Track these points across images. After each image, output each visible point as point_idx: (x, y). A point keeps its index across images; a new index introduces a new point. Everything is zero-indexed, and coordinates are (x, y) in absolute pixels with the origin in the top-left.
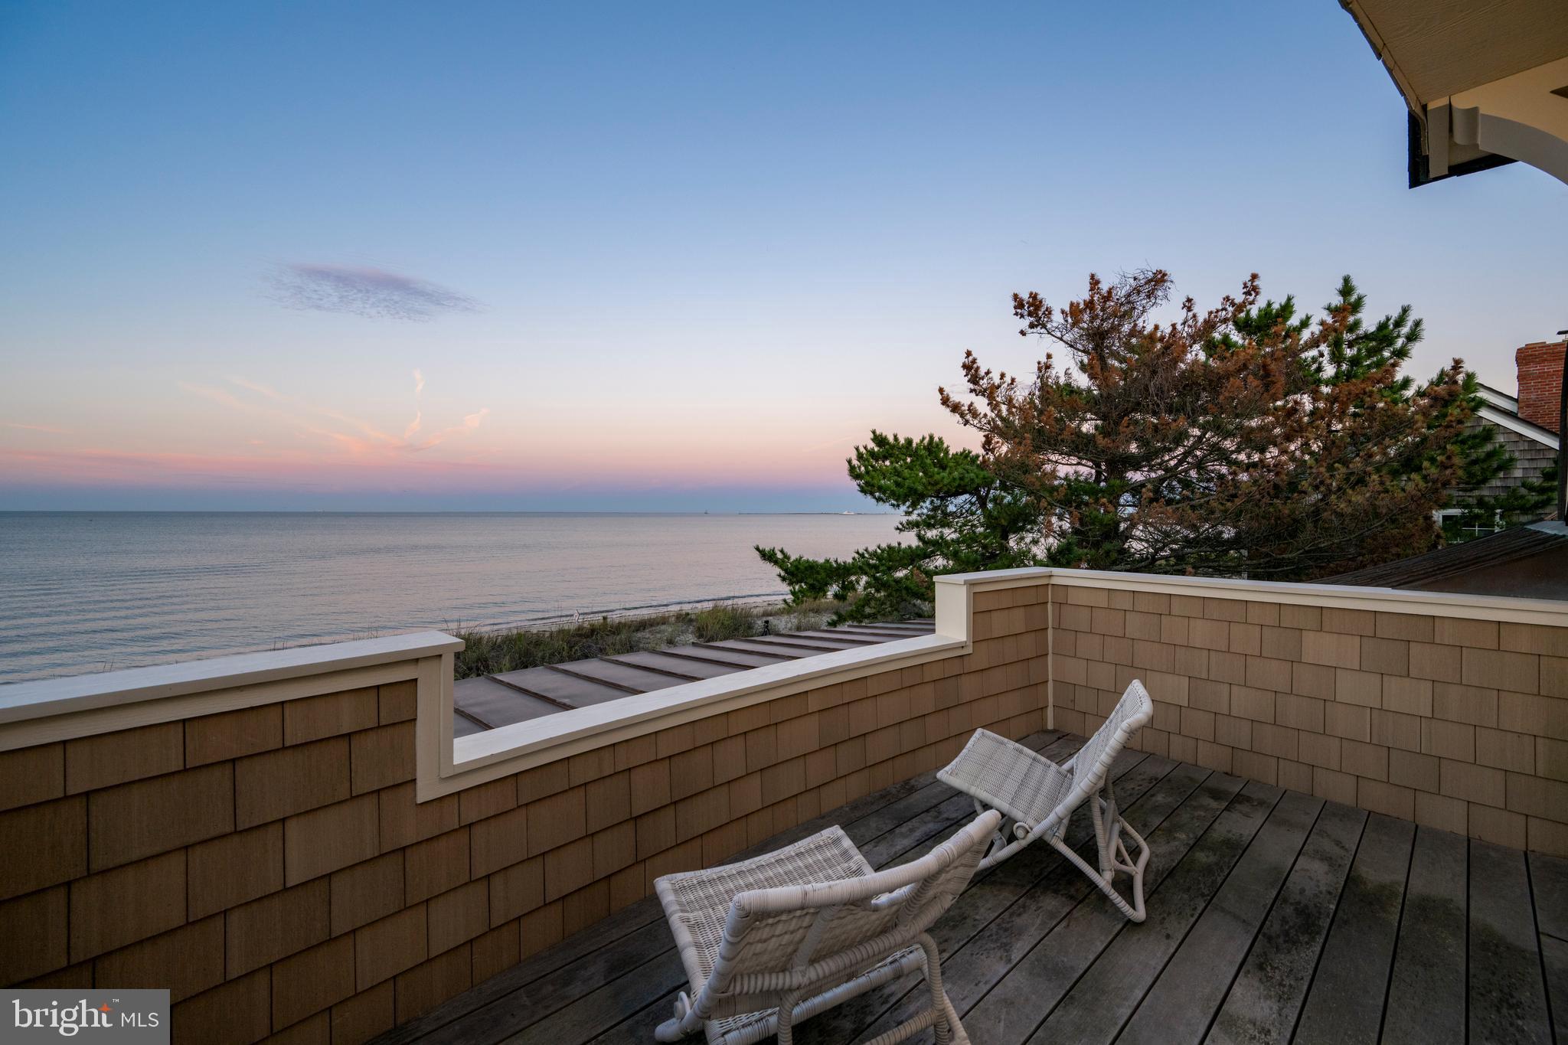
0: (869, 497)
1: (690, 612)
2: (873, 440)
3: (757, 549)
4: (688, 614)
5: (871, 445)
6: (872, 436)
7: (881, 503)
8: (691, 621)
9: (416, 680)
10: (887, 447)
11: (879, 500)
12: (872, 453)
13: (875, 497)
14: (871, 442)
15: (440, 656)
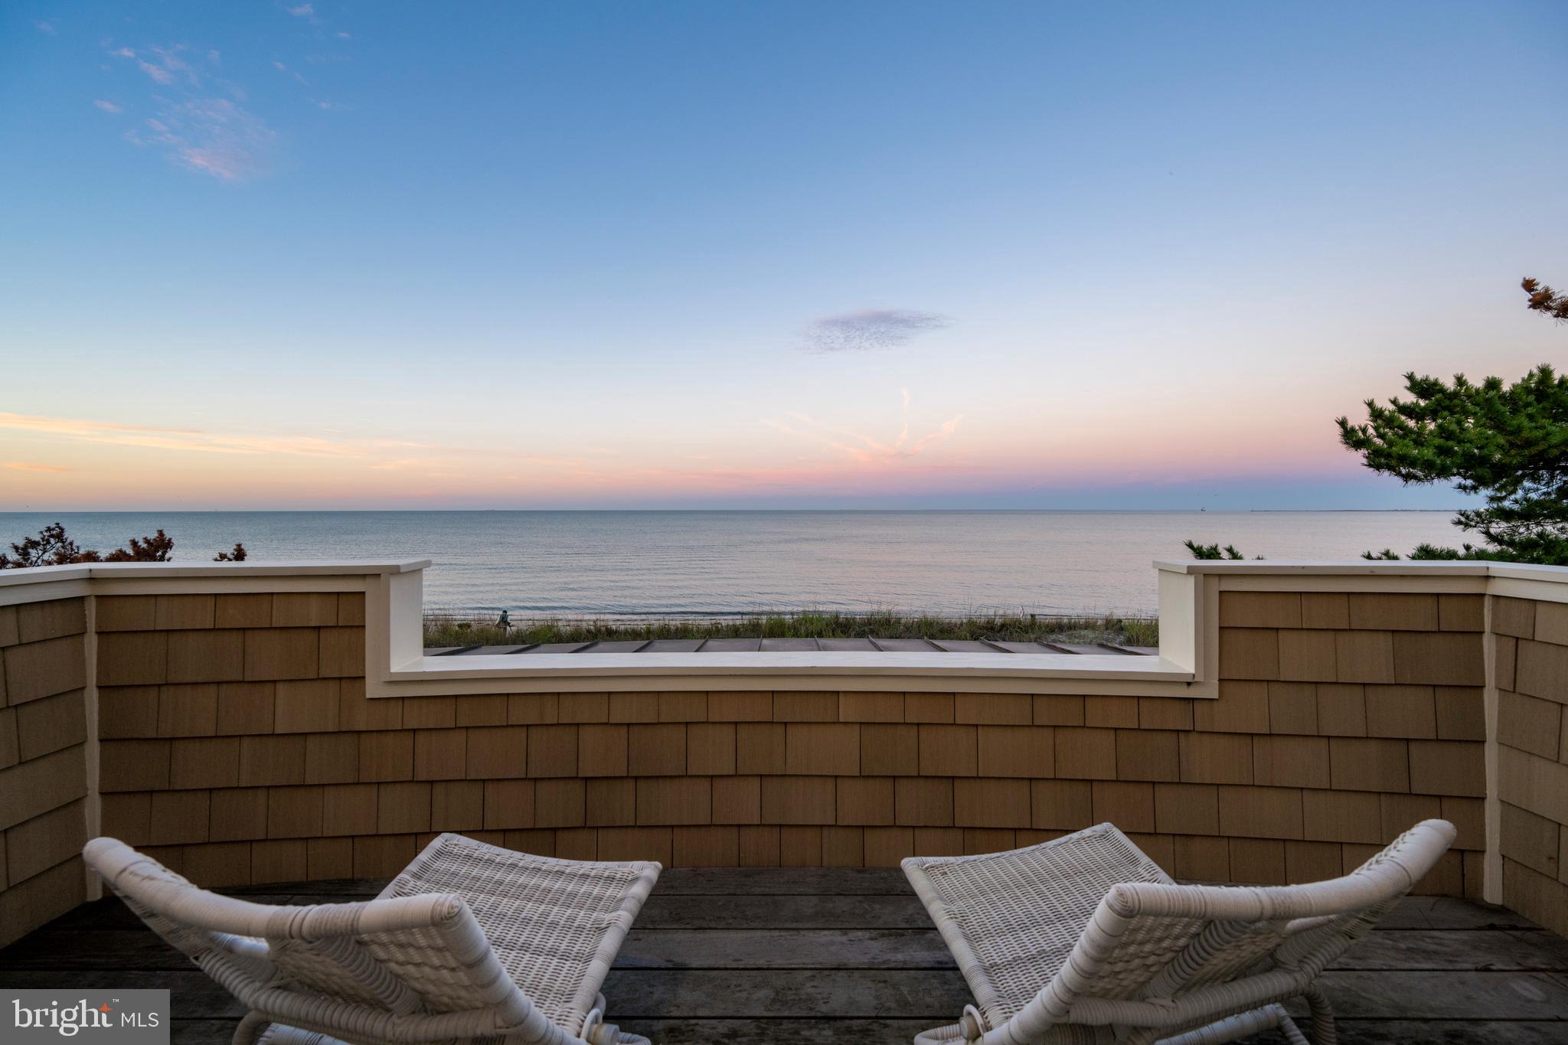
0: (1386, 473)
1: (1122, 618)
2: (1411, 389)
3: (1190, 546)
4: (1120, 621)
5: (1408, 398)
6: (1408, 383)
7: (1412, 482)
8: (1122, 629)
9: (364, 593)
10: (1439, 396)
11: (1407, 477)
12: (1406, 410)
13: (1399, 474)
14: (1408, 393)
15: (380, 575)
